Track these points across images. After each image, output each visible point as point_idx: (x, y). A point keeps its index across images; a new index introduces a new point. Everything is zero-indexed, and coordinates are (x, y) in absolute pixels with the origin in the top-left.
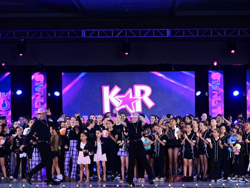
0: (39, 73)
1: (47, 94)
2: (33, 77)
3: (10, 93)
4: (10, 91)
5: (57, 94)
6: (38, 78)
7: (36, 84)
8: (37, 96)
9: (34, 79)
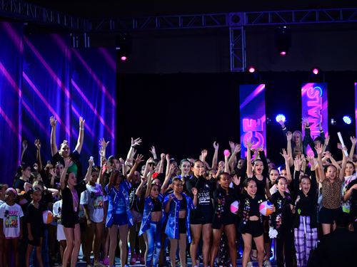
0: (312, 84)
1: (329, 121)
2: (303, 90)
3: (264, 119)
4: (264, 116)
5: (347, 120)
6: (312, 93)
7: (309, 104)
8: (311, 124)
9: (305, 94)
